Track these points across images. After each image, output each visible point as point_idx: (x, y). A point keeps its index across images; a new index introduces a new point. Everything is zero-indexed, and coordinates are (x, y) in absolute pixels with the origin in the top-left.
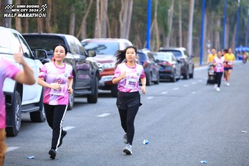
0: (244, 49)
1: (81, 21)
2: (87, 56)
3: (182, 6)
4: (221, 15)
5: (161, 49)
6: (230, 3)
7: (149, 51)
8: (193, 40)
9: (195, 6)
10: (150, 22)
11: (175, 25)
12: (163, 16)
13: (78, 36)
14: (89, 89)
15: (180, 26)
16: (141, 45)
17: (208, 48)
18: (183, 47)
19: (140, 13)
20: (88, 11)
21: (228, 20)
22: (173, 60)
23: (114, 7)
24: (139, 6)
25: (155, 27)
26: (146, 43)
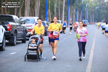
0: (85, 21)
1: (19, 10)
2: (22, 24)
3: (60, 3)
4: (75, 7)
6: (79, 3)
7: (47, 22)
8: (65, 17)
9: (65, 4)
10: (47, 10)
11: (57, 11)
12: (52, 8)
13: (18, 16)
14: (22, 37)
15: (59, 12)
16: (43, 19)
17: (70, 21)
18: (60, 20)
19: (43, 6)
20: (22, 6)
21: (78, 9)
23: (33, 4)
24: (42, 3)
25: (49, 12)
26: (45, 18)
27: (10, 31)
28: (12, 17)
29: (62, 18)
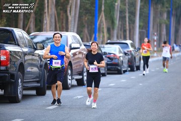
2: (36, 49)
4: (167, 8)
5: (109, 41)
8: (140, 33)
10: (97, 15)
11: (122, 18)
12: (110, 9)
13: (27, 29)
14: (38, 82)
15: (127, 19)
16: (89, 37)
17: (154, 41)
18: (130, 39)
19: (88, 6)
21: (174, 12)
22: (120, 52)
25: (102, 20)
26: (94, 36)
27: (6, 66)
28: (11, 32)
29: (134, 34)
